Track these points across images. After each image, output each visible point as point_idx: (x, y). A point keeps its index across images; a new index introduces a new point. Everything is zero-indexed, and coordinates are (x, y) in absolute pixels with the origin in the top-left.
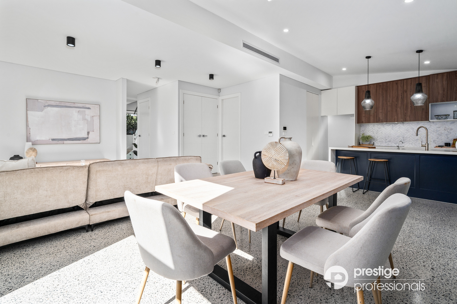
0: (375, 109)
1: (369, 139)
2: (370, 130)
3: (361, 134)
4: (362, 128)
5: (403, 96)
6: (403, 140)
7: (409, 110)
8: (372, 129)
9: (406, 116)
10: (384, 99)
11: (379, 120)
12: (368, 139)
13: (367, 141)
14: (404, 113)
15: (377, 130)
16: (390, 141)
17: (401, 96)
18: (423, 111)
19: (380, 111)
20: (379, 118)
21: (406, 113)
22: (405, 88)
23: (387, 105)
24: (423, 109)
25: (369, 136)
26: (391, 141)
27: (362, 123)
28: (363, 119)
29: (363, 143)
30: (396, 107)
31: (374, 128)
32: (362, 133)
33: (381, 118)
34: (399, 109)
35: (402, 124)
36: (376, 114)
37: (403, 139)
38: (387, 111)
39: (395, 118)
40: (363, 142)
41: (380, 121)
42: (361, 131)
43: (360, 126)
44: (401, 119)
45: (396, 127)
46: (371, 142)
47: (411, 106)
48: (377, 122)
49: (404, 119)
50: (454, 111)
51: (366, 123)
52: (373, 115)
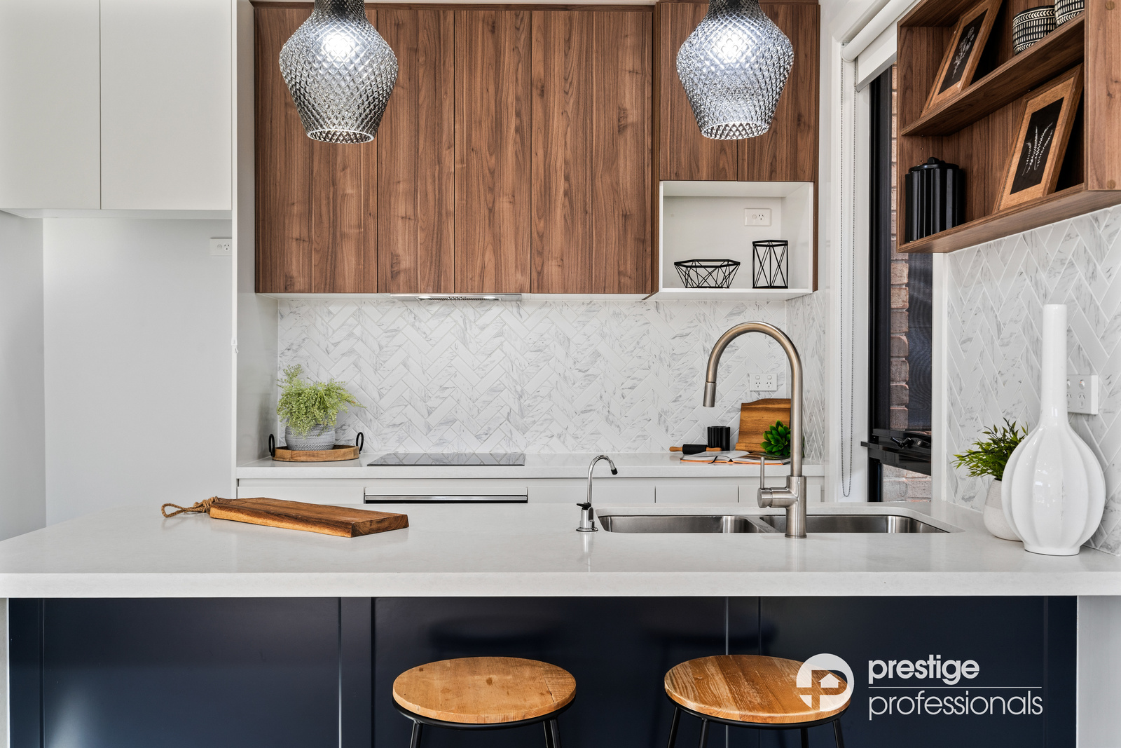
0: (367, 193)
1: (330, 411)
2: (335, 345)
3: (281, 375)
4: (289, 330)
5: (525, 118)
6: (521, 410)
7: (559, 214)
8: (351, 335)
9: (540, 253)
10: (422, 123)
11: (395, 275)
12: (325, 409)
13: (317, 426)
14: (535, 235)
15: (381, 348)
16: (449, 422)
17: (518, 114)
18: (625, 230)
19: (401, 207)
20: (395, 259)
21: (541, 237)
22: (538, 69)
23: (440, 172)
24: (625, 216)
25: (329, 391)
26: (454, 421)
27: (286, 290)
28: (296, 262)
29: (293, 440)
30: (492, 190)
31: (357, 331)
32: (285, 362)
33: (406, 262)
34: (504, 205)
35: (515, 310)
36: (372, 227)
37: (516, 408)
38: (440, 214)
39: (483, 268)
40: (293, 430)
41: (402, 278)
42: (281, 347)
43: (276, 314)
44: (519, 276)
45: (483, 328)
46: (340, 428)
47: (566, 194)
48: (382, 287)
49: (535, 275)
50: (755, 244)
51: (310, 291)
52: (354, 232)
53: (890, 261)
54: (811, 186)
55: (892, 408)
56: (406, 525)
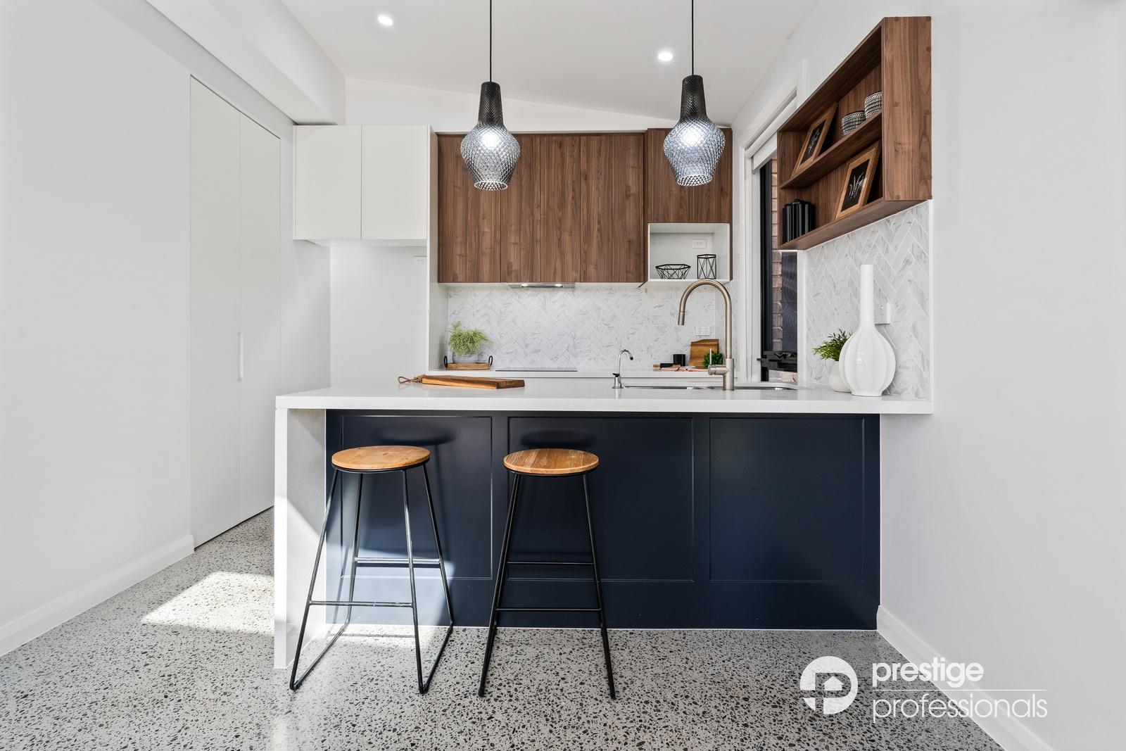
0: (495, 231)
1: (476, 344)
2: (478, 311)
3: (450, 326)
4: (454, 304)
5: (577, 192)
6: (574, 345)
7: (595, 241)
8: (486, 306)
9: (585, 261)
10: (524, 194)
11: (509, 273)
12: (473, 343)
13: (469, 352)
14: (582, 252)
15: (501, 313)
16: (537, 351)
17: (573, 190)
18: (630, 249)
19: (513, 238)
20: (510, 264)
21: (586, 253)
22: (584, 166)
23: (533, 220)
24: (630, 242)
25: (475, 334)
26: (539, 351)
27: (454, 281)
28: (458, 267)
29: (456, 359)
30: (560, 229)
31: (489, 304)
32: (452, 320)
33: (515, 267)
34: (566, 237)
35: (571, 293)
36: (498, 248)
37: (572, 344)
38: (533, 241)
39: (555, 269)
40: (457, 354)
41: (513, 274)
42: (450, 312)
43: (447, 293)
44: (574, 273)
45: (554, 302)
46: (481, 355)
47: (598, 230)
48: (503, 279)
49: (582, 273)
50: (699, 257)
51: (466, 282)
52: (488, 251)
53: (772, 263)
54: (728, 225)
55: (774, 341)
56: (523, 385)
